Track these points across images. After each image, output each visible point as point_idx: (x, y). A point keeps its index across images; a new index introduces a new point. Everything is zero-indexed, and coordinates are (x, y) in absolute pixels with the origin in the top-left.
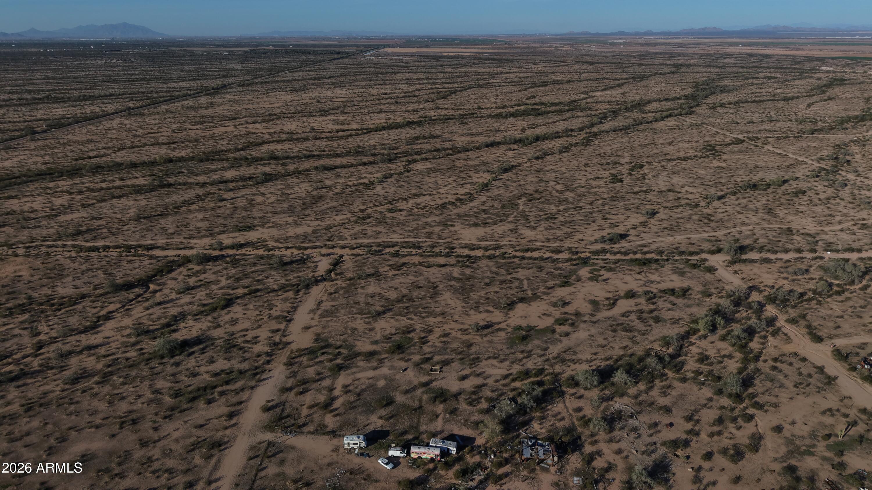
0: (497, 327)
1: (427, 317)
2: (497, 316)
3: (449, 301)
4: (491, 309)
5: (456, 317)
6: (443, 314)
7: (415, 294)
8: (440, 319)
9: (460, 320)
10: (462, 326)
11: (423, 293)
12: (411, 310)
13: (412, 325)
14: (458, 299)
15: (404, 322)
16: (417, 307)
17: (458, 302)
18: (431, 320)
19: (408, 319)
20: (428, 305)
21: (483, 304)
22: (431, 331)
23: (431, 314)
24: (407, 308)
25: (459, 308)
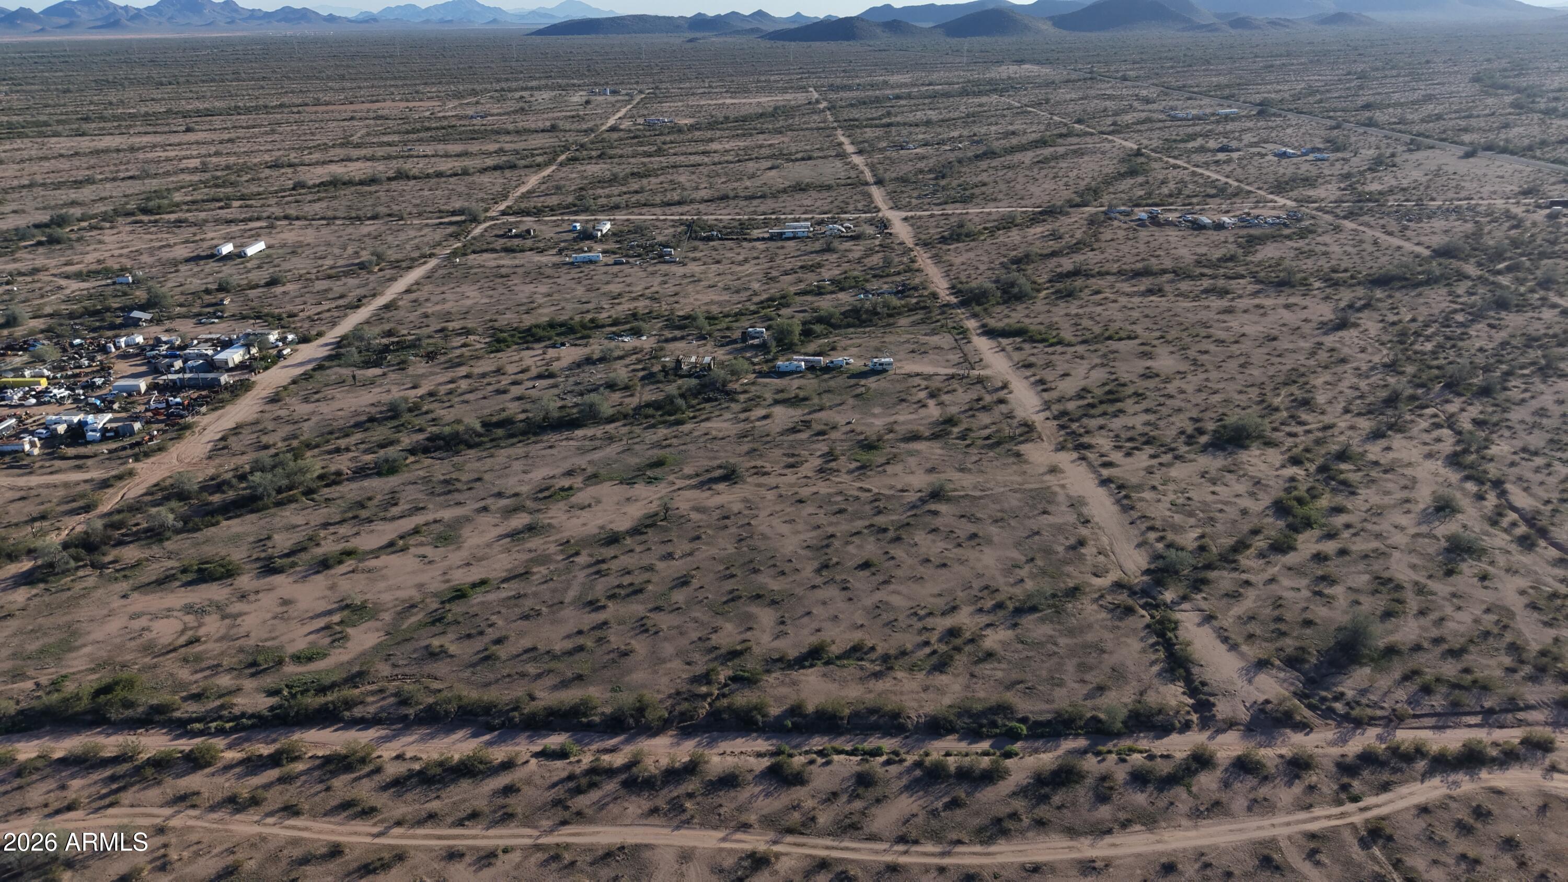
0: (692, 482)
1: (830, 495)
2: (685, 501)
3: (785, 529)
4: (694, 516)
5: (770, 495)
6: (801, 501)
7: (870, 548)
8: (805, 492)
9: (763, 491)
10: (763, 480)
11: (851, 549)
12: (868, 508)
13: (859, 479)
14: (764, 537)
15: (875, 484)
16: (857, 516)
17: (763, 528)
18: (823, 488)
19: (869, 491)
20: (834, 519)
21: (709, 526)
22: (821, 471)
23: (823, 502)
24: (879, 512)
25: (763, 514)
